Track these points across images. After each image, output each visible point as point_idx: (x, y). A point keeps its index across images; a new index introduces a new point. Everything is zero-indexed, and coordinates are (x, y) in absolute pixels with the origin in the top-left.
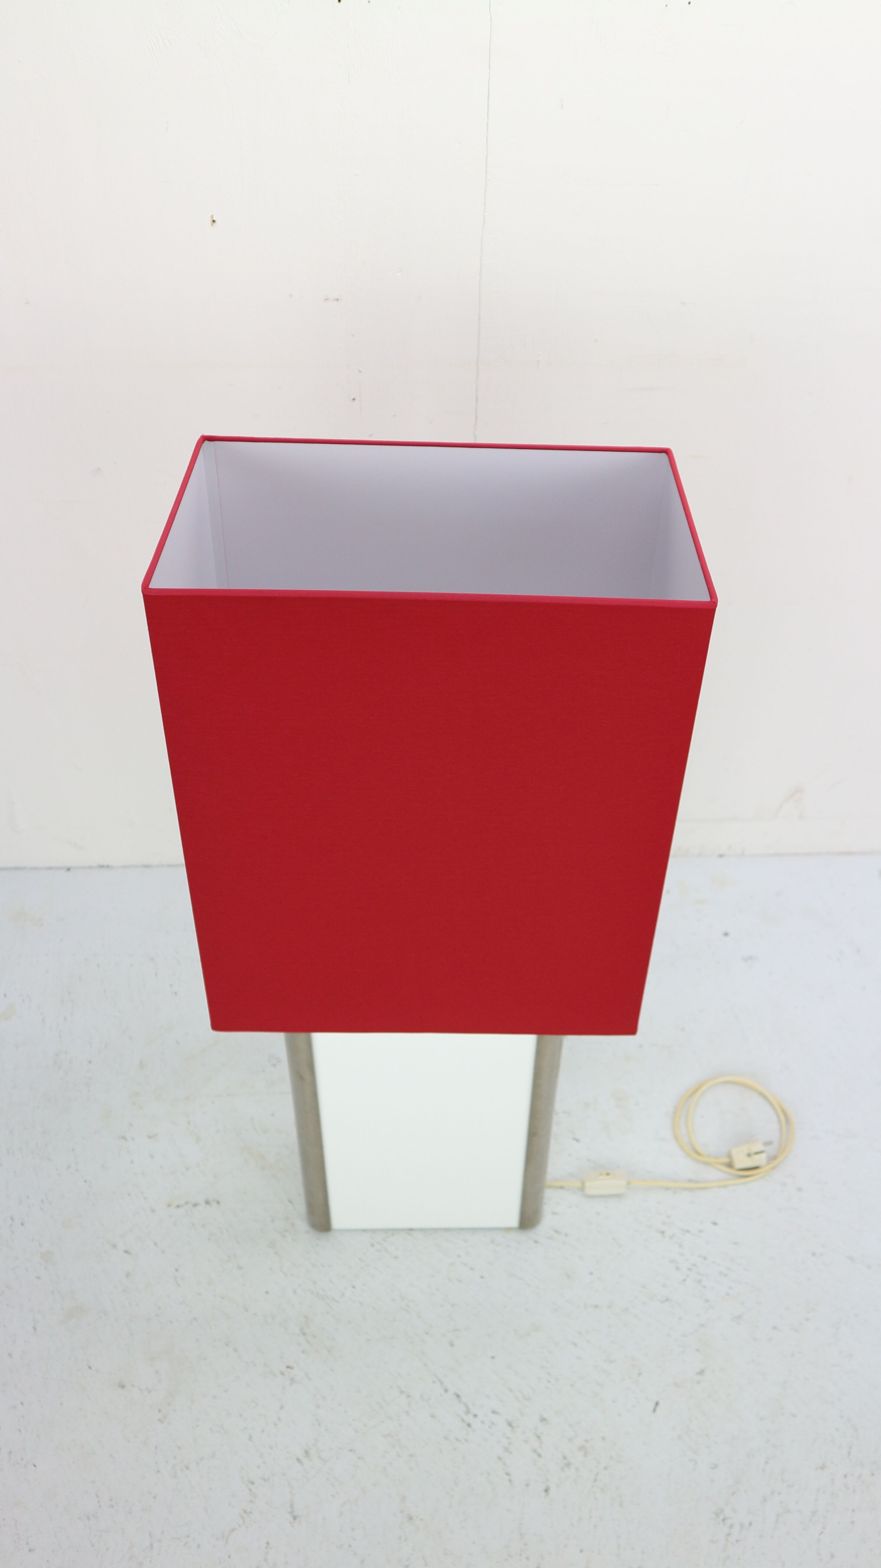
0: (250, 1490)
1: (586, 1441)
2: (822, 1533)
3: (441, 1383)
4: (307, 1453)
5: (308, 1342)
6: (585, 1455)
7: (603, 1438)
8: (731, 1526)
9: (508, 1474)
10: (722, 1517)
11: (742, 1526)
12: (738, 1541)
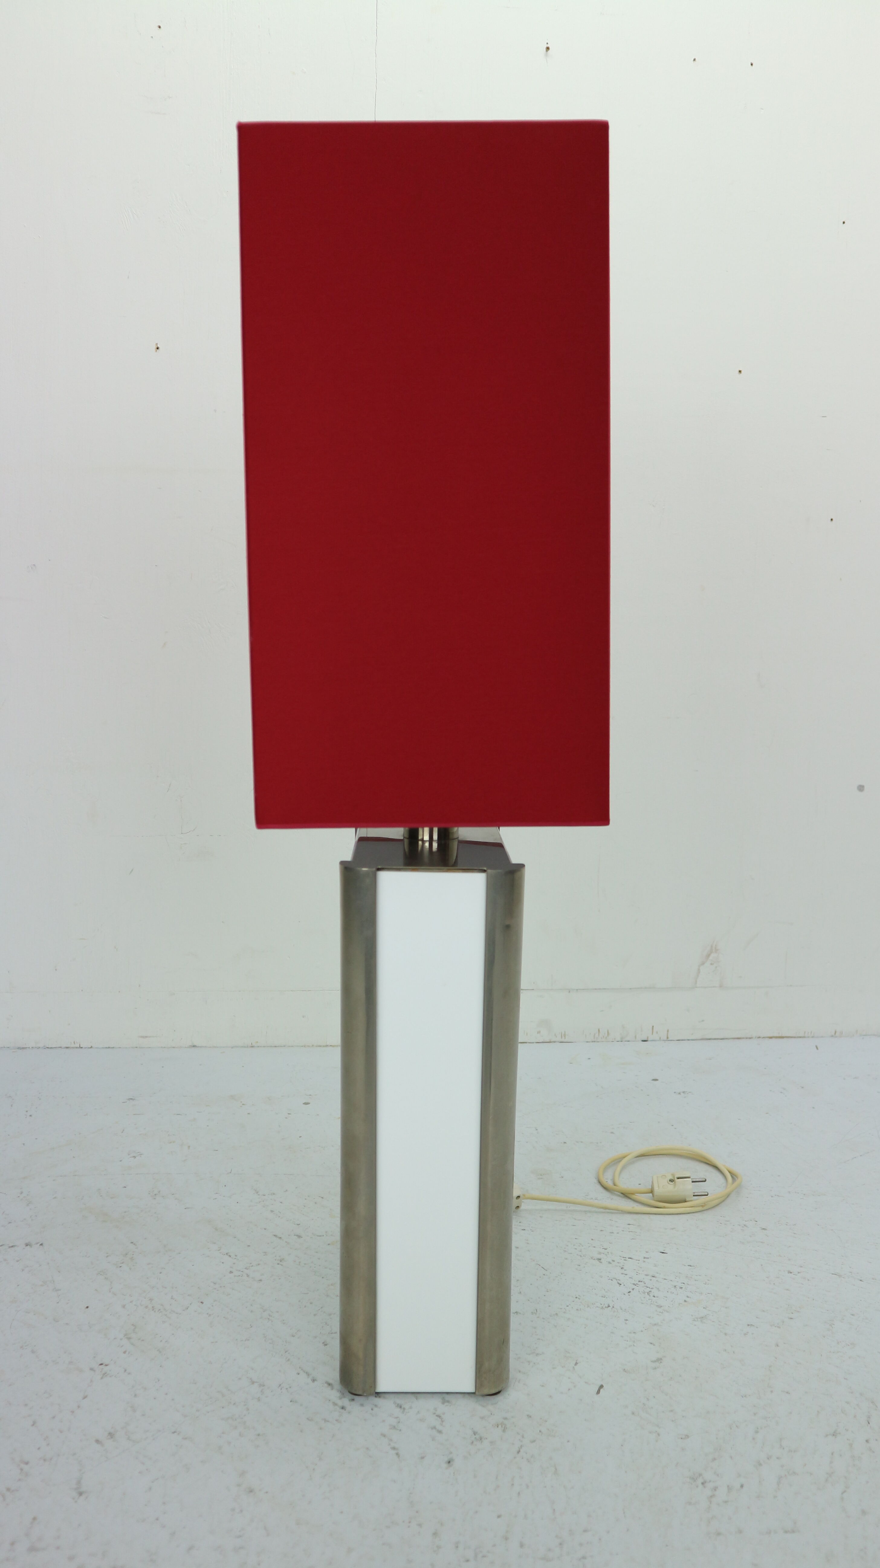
0: (22, 1470)
1: (505, 1419)
2: (845, 1492)
3: (308, 1374)
4: (111, 1435)
5: (133, 1344)
6: (504, 1431)
7: (529, 1416)
8: (715, 1489)
9: (394, 1448)
10: (700, 1481)
11: (729, 1488)
12: (726, 1502)
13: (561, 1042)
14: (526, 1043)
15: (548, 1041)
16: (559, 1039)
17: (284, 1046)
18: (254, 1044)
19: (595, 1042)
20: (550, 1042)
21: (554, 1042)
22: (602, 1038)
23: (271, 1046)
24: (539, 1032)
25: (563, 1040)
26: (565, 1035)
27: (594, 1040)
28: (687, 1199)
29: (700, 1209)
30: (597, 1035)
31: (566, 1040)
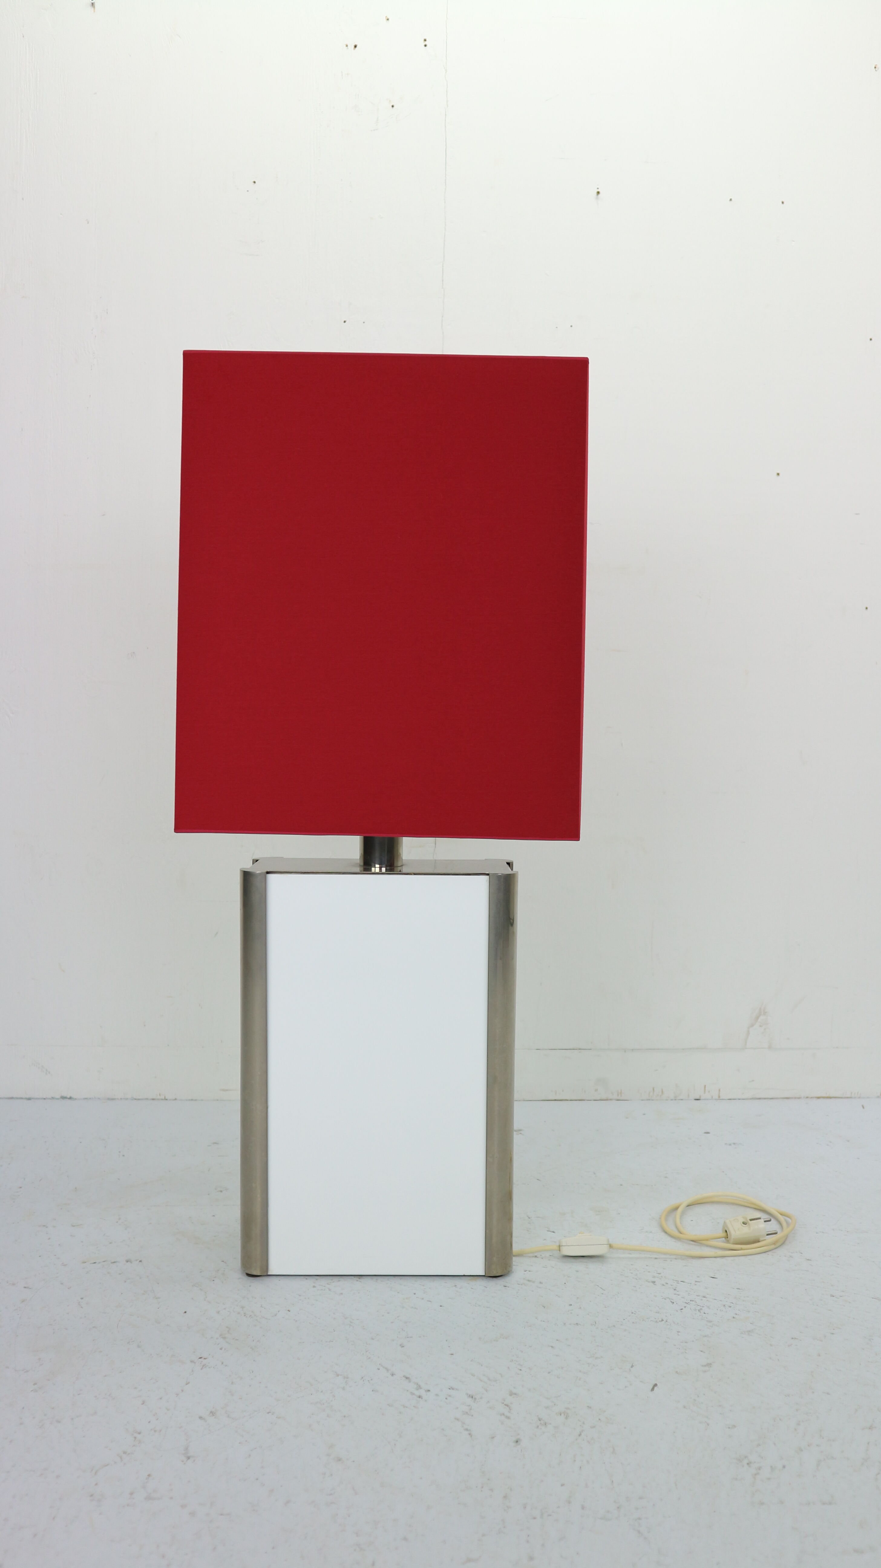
0: (135, 1438)
1: (568, 1409)
3: (387, 1370)
4: (213, 1413)
5: (228, 1343)
6: (566, 1418)
7: (589, 1407)
8: (759, 1468)
9: (467, 1430)
10: (745, 1462)
11: (772, 1468)
12: (769, 1479)
13: (617, 1100)
14: (584, 1100)
15: (605, 1099)
16: (615, 1097)
19: (649, 1099)
20: (607, 1100)
21: (611, 1100)
22: (656, 1097)
24: (596, 1091)
25: (619, 1098)
26: (621, 1093)
28: (761, 1239)
29: (773, 1247)
30: (651, 1094)
31: (621, 1098)
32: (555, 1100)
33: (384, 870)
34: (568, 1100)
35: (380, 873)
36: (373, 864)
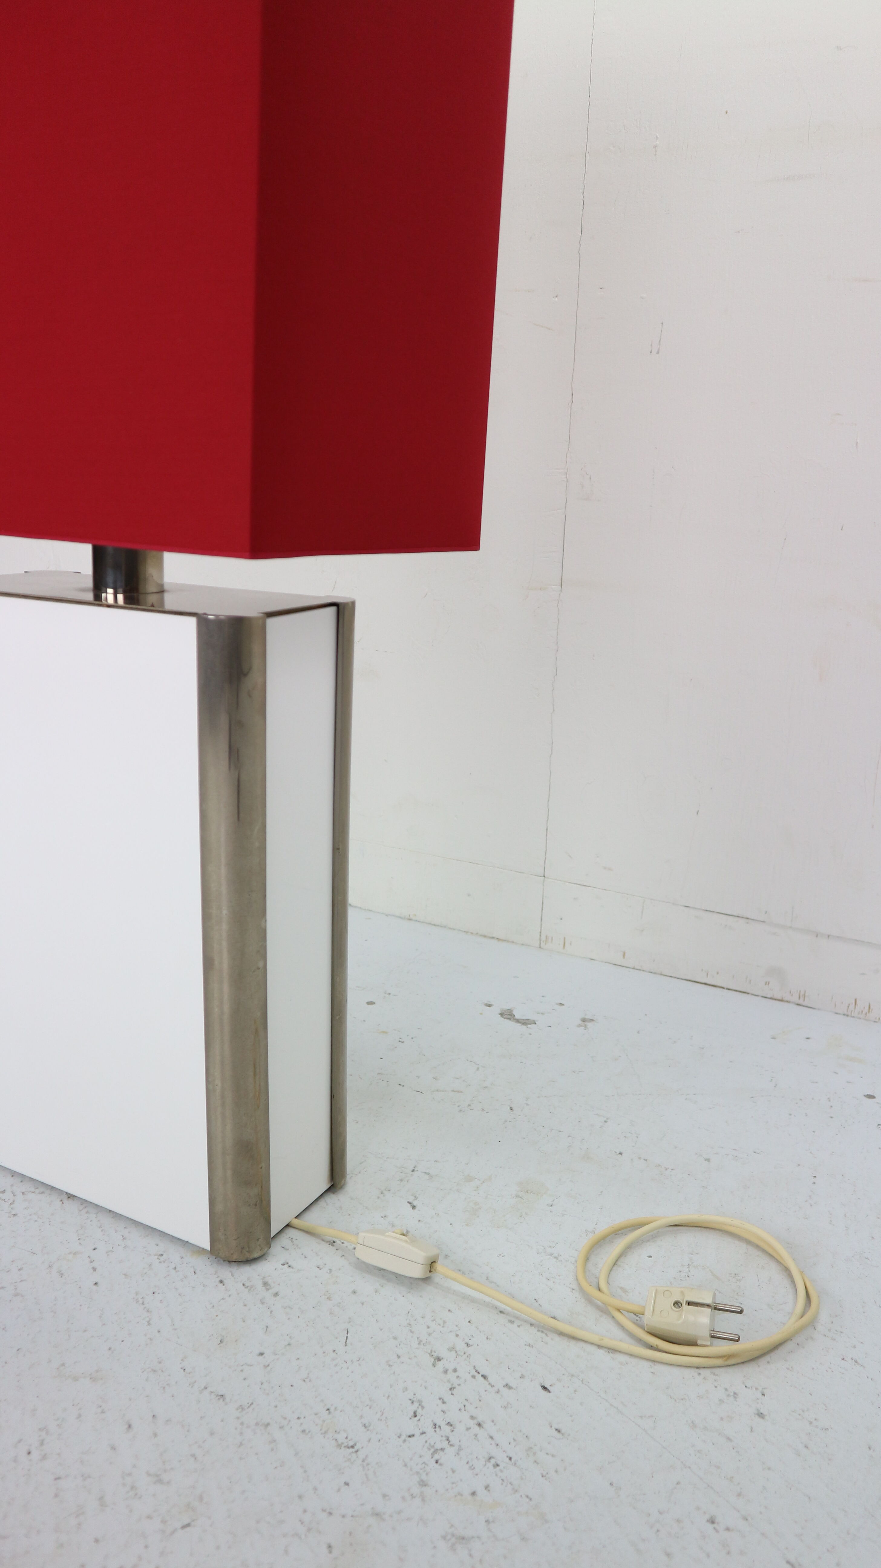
13: (797, 1004)
14: (748, 993)
15: (779, 997)
16: (795, 998)
17: (445, 927)
18: (412, 917)
19: (848, 1016)
20: (782, 1001)
21: (788, 1002)
22: (859, 1014)
23: (430, 924)
24: (767, 983)
25: (801, 1002)
26: (804, 996)
27: (846, 1012)
28: (699, 1342)
30: (852, 1007)
31: (804, 1004)
32: (705, 984)
33: (120, 597)
34: (723, 988)
35: (115, 606)
36: (104, 589)
